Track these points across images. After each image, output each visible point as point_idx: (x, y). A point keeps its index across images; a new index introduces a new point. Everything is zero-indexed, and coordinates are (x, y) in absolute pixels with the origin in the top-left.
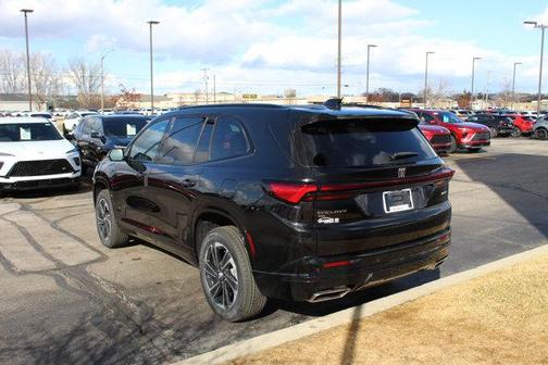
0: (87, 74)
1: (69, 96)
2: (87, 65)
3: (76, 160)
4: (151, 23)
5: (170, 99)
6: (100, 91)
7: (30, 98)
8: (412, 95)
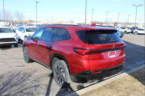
1: (15, 21)
5: (41, 22)
6: (23, 20)
7: (4, 21)
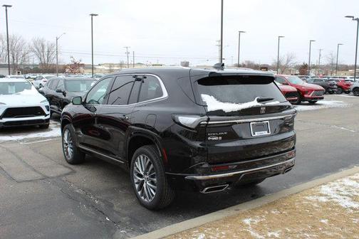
0: (46, 50)
1: (33, 65)
2: (45, 43)
3: (47, 107)
4: (92, 15)
6: (55, 62)
8: (268, 65)
